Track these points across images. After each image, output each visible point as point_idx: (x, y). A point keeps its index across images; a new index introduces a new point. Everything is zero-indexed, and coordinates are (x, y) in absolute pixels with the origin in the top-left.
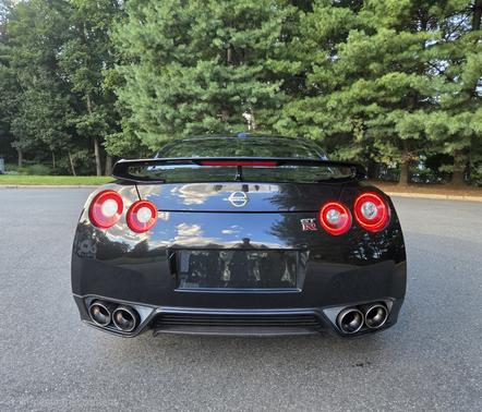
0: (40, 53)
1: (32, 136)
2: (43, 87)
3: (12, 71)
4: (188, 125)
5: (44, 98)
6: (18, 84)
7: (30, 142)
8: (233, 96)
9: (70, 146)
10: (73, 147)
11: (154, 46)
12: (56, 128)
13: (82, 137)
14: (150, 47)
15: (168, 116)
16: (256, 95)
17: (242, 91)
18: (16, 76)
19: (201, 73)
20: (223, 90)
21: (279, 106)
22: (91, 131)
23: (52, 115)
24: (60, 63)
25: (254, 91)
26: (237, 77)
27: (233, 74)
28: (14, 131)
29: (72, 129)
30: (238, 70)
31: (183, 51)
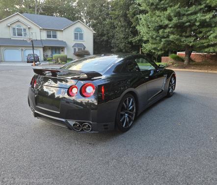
0: (122, 12)
1: (118, 47)
2: (122, 26)
3: (113, 21)
4: (163, 40)
5: (122, 31)
6: (114, 26)
7: (117, 49)
8: (186, 23)
9: (131, 49)
10: (131, 50)
11: (150, 4)
12: (125, 43)
13: (135, 45)
14: (149, 5)
15: (154, 37)
16: (199, 21)
17: (192, 20)
18: (114, 23)
19: (169, 14)
20: (180, 21)
21: (213, 25)
22: (138, 43)
23: (124, 38)
24: (128, 15)
25: (198, 19)
26: (189, 12)
27: (187, 11)
28: (112, 45)
29: (131, 43)
30: (191, 8)
31: (163, 4)
